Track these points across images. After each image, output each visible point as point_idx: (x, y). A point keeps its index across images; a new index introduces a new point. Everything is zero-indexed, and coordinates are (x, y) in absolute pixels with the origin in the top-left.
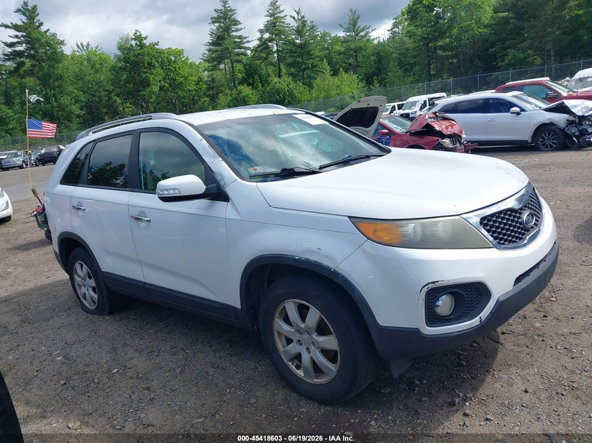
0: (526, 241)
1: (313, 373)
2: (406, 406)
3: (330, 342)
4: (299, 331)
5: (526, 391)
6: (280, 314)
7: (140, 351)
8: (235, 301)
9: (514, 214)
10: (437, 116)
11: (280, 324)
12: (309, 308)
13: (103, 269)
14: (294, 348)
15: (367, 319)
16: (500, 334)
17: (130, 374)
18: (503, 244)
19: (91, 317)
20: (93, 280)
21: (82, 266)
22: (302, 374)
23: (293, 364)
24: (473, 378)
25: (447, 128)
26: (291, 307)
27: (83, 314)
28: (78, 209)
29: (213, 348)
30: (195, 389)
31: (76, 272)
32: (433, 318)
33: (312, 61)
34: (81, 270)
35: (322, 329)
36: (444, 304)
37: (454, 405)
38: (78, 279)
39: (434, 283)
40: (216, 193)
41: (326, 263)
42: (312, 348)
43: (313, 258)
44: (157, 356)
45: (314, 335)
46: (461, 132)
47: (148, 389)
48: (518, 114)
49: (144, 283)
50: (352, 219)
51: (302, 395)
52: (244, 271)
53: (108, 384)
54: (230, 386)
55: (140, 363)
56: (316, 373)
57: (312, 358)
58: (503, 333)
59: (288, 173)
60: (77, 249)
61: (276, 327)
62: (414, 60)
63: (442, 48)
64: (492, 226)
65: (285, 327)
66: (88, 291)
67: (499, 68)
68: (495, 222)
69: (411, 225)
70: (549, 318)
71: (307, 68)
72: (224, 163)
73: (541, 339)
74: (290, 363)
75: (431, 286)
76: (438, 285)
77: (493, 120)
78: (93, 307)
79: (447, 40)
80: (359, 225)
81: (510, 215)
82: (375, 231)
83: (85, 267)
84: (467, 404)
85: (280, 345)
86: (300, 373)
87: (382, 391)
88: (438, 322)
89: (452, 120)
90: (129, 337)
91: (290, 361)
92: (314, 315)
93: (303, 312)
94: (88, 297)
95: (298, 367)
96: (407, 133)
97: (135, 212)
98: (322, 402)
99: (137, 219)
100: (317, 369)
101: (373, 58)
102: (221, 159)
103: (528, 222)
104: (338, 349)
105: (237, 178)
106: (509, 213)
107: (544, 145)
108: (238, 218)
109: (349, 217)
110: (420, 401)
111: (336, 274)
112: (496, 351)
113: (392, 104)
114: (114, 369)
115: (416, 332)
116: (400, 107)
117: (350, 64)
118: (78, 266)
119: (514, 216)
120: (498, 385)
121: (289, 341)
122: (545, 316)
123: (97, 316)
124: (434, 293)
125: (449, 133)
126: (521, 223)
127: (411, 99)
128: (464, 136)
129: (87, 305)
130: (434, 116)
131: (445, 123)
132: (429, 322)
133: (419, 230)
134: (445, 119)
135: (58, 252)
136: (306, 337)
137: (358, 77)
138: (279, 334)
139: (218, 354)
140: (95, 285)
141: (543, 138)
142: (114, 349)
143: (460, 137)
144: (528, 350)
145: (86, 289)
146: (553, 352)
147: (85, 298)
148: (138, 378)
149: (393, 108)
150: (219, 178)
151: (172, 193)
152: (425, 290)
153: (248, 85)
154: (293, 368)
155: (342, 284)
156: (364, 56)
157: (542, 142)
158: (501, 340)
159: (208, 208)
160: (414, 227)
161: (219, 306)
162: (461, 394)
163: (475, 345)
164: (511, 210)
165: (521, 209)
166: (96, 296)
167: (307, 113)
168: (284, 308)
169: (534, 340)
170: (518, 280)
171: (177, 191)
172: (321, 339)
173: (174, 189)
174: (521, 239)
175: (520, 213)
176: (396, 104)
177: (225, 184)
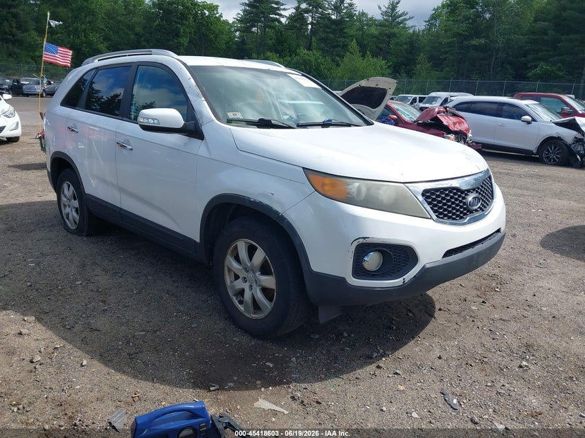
0: (466, 221)
1: (252, 309)
2: (329, 351)
3: (269, 281)
4: (246, 269)
5: (440, 358)
6: (232, 252)
7: (105, 270)
8: (195, 234)
9: (459, 193)
10: (447, 111)
11: (231, 262)
12: (256, 248)
13: (87, 191)
14: (239, 284)
15: (303, 263)
16: (437, 310)
17: (91, 286)
18: (442, 218)
19: (70, 236)
20: (77, 201)
21: (69, 186)
22: (243, 309)
23: (236, 299)
24: (397, 340)
25: (455, 124)
26: (242, 246)
27: (64, 233)
28: (73, 130)
29: (174, 279)
30: (145, 309)
31: (63, 191)
32: (359, 271)
33: (343, 40)
34: (68, 191)
35: (265, 270)
36: (372, 261)
37: (372, 358)
38: (64, 199)
39: (364, 238)
40: (193, 130)
41: (276, 207)
42: (254, 285)
43: (265, 201)
44: (120, 277)
45: (258, 273)
46: (468, 130)
47: (104, 302)
48: (529, 123)
49: (121, 209)
50: (305, 170)
51: (240, 328)
52: (206, 207)
53: (70, 293)
54: (178, 311)
55: (104, 280)
56: (255, 309)
57: (253, 294)
58: (440, 310)
59: (264, 124)
60: (67, 170)
61: (227, 263)
62: (445, 56)
63: (476, 48)
64: (434, 200)
65: (235, 265)
66: (71, 212)
67: (528, 78)
68: (438, 196)
69: (357, 184)
70: (487, 304)
71: (338, 46)
72: (205, 103)
73: (472, 319)
74: (234, 298)
75: (361, 241)
76: (368, 241)
77: (502, 125)
78: (74, 228)
79: (483, 41)
80: (311, 176)
81: (455, 194)
82: (323, 185)
83: (71, 187)
84: (384, 359)
85: (228, 279)
86: (241, 308)
87: (312, 336)
88: (364, 275)
89: (461, 117)
90: (100, 258)
91: (234, 295)
92: (260, 255)
93: (251, 251)
94: (70, 217)
95: (241, 302)
96: (414, 122)
97: (121, 140)
98: (254, 335)
99: (122, 146)
100: (256, 306)
101: (405, 46)
102: (203, 99)
103: (472, 204)
104: (275, 288)
105: (214, 118)
106: (455, 191)
107: (548, 158)
108: (207, 155)
109: (303, 168)
110: (343, 350)
111: (283, 218)
112: (427, 322)
113: (414, 96)
114: (78, 281)
115: (343, 280)
116: (421, 100)
117: (381, 50)
118: (65, 186)
119: (459, 196)
120: (417, 349)
121: (237, 277)
122: (484, 302)
123: (75, 236)
124: (364, 248)
125: (456, 129)
126: (464, 204)
127: (433, 94)
128: (470, 135)
129: (70, 225)
130: (444, 110)
131: (454, 119)
132: (355, 274)
133: (364, 190)
134: (454, 115)
135: (49, 170)
136: (251, 275)
137: (387, 63)
138: (230, 270)
139: (176, 284)
140: (78, 206)
141: (548, 151)
142: (84, 266)
143: (466, 136)
144: (456, 326)
145: (70, 209)
146: (478, 332)
147: (68, 218)
148: (97, 291)
149: (414, 100)
150: (198, 116)
151: (151, 123)
152: (356, 244)
153: (276, 53)
154: (236, 302)
155: (286, 229)
156: (397, 44)
157: (547, 154)
158: (436, 315)
159: (185, 144)
160: (359, 186)
161: (182, 238)
162: (381, 351)
163: (411, 315)
164: (458, 189)
165: (469, 191)
166: (77, 217)
167: (303, 75)
168: (236, 246)
169: (465, 319)
170: (449, 253)
171: (156, 121)
172: (263, 278)
173: (153, 119)
174: (461, 218)
175: (466, 195)
176: (418, 96)
177: (203, 122)
